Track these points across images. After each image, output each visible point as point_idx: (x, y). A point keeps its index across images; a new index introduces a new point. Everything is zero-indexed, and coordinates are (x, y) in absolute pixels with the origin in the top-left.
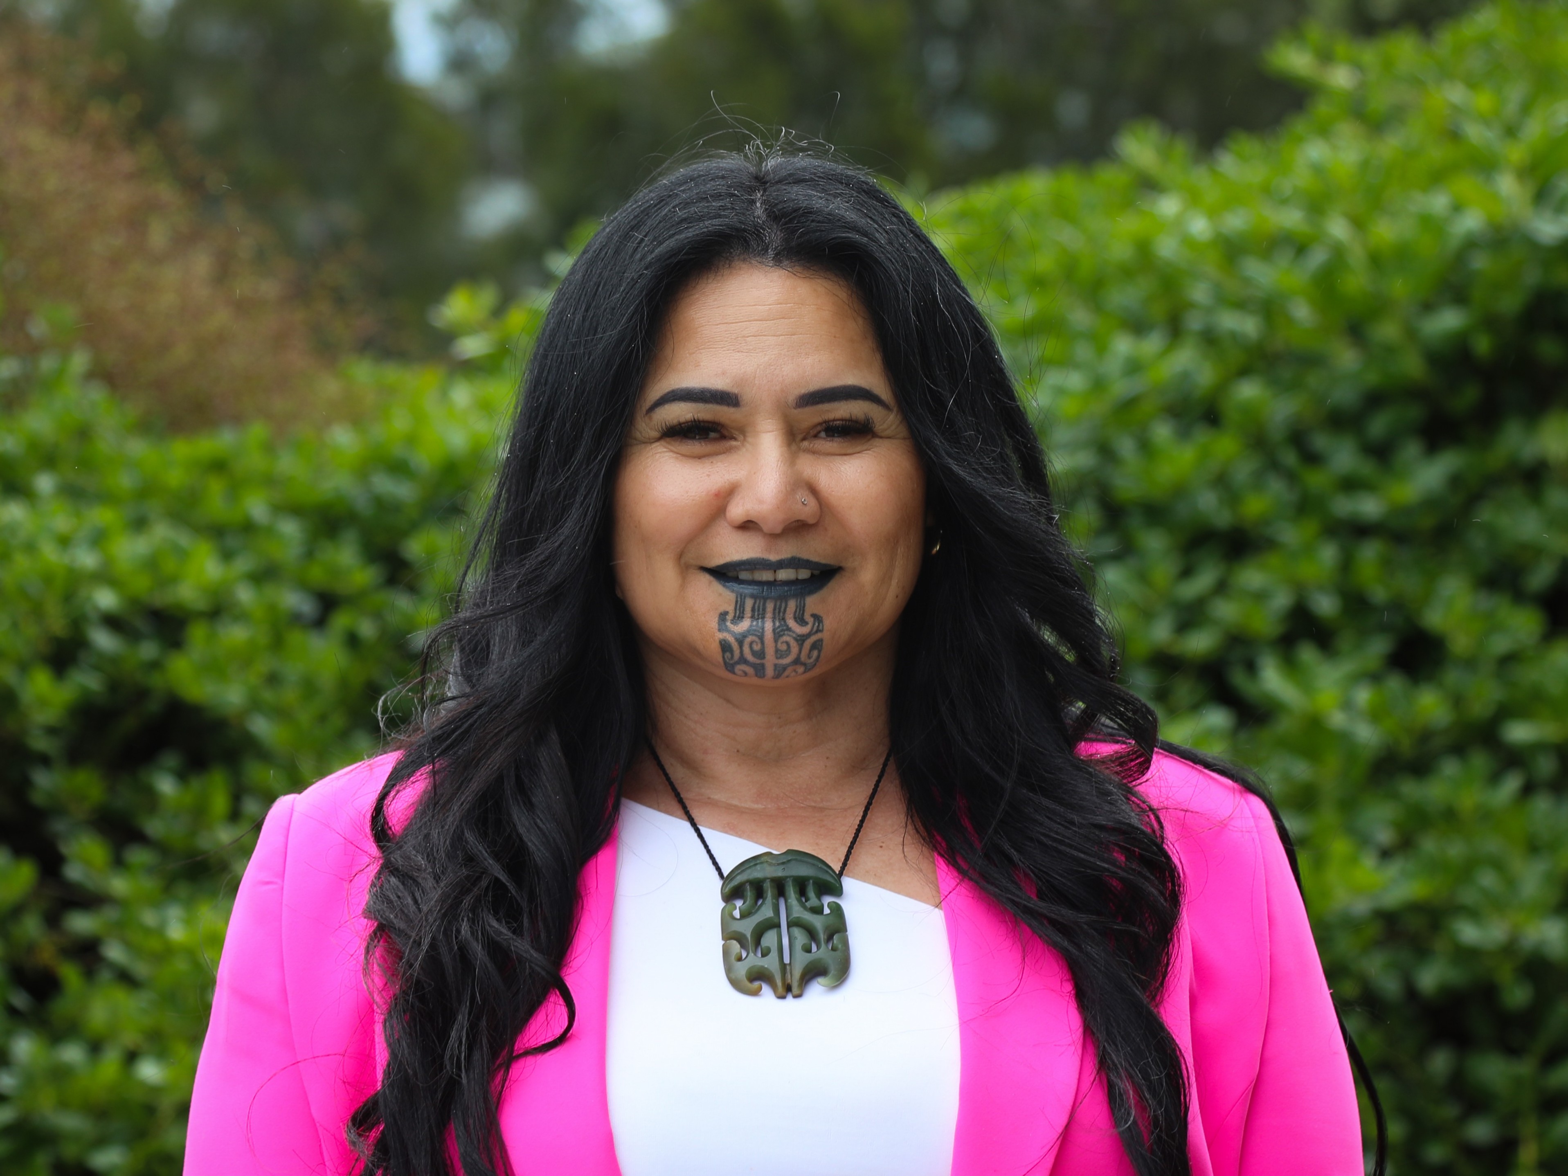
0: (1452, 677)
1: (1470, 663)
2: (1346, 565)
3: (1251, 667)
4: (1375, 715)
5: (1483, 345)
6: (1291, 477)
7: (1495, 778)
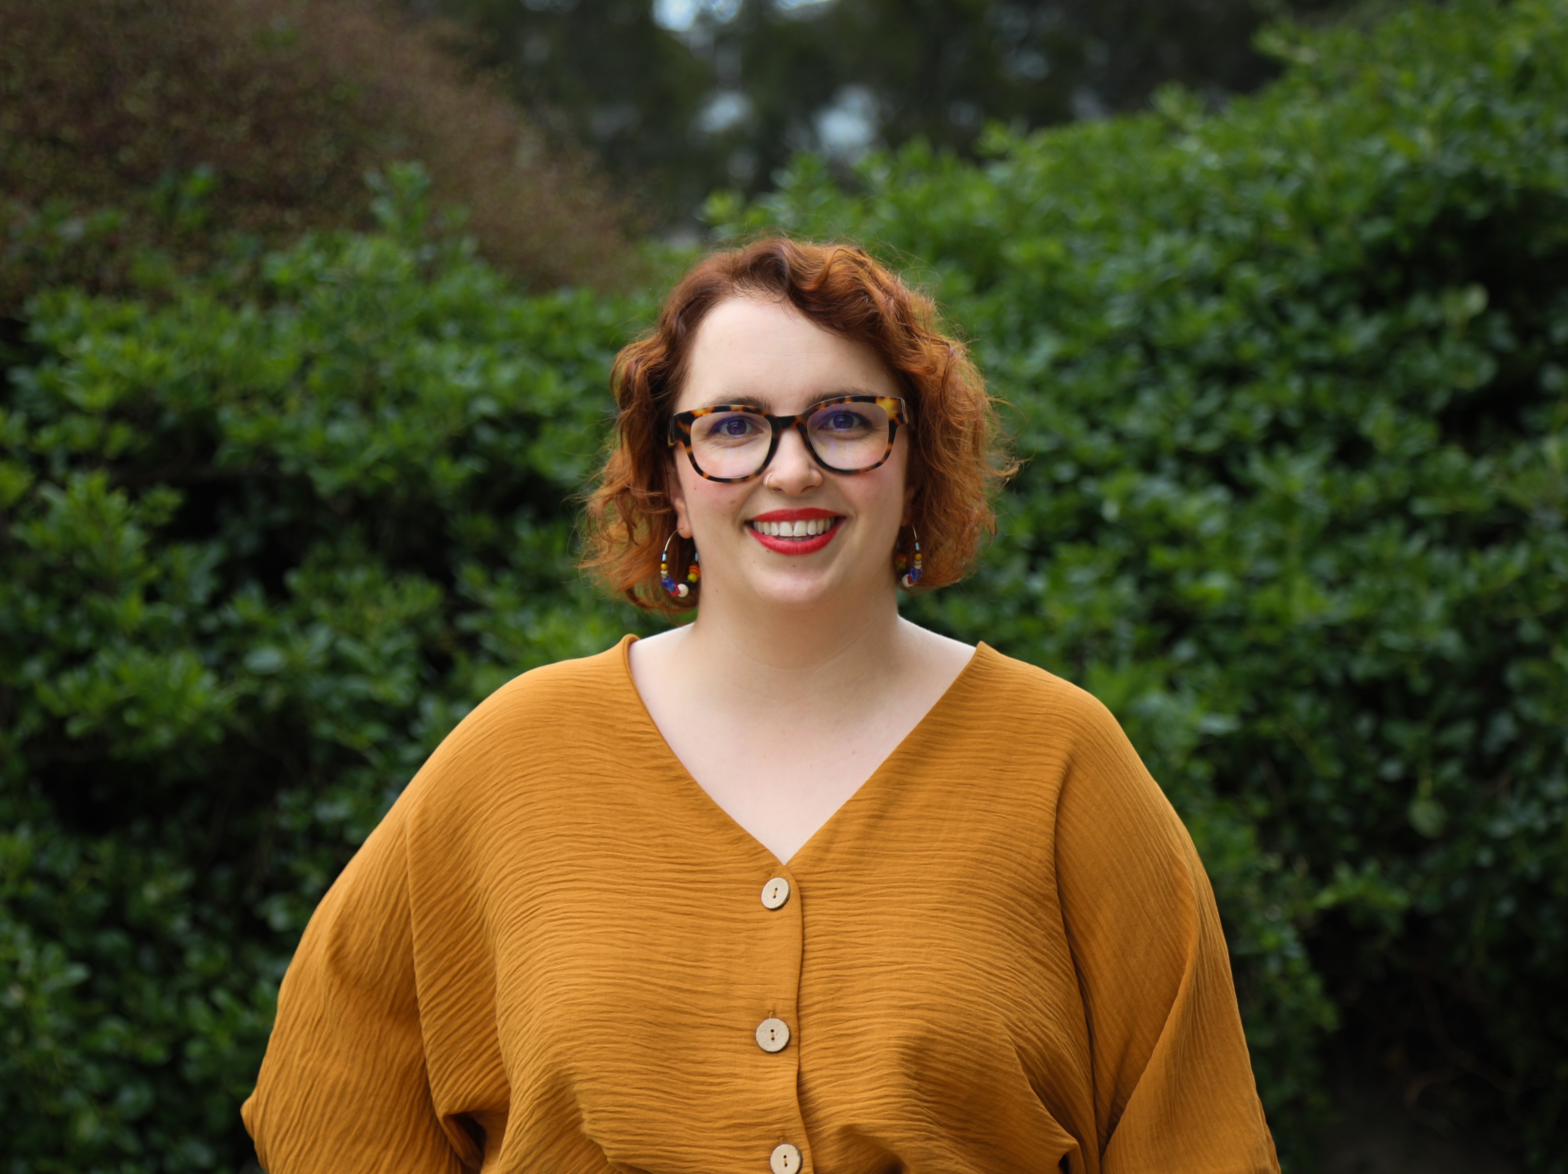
0: (1381, 468)
1: (1391, 458)
2: (1308, 389)
3: (1243, 460)
4: (1328, 492)
5: (1405, 244)
6: (1272, 330)
7: (1407, 535)
